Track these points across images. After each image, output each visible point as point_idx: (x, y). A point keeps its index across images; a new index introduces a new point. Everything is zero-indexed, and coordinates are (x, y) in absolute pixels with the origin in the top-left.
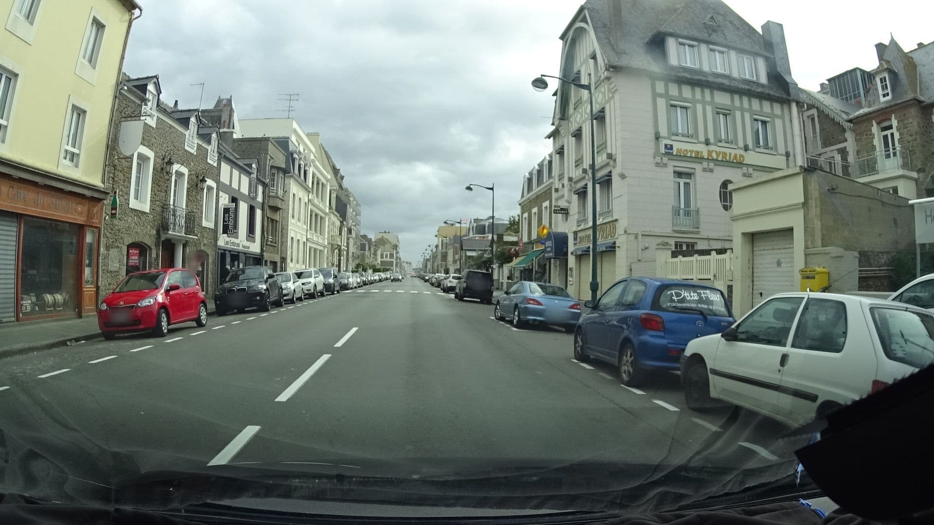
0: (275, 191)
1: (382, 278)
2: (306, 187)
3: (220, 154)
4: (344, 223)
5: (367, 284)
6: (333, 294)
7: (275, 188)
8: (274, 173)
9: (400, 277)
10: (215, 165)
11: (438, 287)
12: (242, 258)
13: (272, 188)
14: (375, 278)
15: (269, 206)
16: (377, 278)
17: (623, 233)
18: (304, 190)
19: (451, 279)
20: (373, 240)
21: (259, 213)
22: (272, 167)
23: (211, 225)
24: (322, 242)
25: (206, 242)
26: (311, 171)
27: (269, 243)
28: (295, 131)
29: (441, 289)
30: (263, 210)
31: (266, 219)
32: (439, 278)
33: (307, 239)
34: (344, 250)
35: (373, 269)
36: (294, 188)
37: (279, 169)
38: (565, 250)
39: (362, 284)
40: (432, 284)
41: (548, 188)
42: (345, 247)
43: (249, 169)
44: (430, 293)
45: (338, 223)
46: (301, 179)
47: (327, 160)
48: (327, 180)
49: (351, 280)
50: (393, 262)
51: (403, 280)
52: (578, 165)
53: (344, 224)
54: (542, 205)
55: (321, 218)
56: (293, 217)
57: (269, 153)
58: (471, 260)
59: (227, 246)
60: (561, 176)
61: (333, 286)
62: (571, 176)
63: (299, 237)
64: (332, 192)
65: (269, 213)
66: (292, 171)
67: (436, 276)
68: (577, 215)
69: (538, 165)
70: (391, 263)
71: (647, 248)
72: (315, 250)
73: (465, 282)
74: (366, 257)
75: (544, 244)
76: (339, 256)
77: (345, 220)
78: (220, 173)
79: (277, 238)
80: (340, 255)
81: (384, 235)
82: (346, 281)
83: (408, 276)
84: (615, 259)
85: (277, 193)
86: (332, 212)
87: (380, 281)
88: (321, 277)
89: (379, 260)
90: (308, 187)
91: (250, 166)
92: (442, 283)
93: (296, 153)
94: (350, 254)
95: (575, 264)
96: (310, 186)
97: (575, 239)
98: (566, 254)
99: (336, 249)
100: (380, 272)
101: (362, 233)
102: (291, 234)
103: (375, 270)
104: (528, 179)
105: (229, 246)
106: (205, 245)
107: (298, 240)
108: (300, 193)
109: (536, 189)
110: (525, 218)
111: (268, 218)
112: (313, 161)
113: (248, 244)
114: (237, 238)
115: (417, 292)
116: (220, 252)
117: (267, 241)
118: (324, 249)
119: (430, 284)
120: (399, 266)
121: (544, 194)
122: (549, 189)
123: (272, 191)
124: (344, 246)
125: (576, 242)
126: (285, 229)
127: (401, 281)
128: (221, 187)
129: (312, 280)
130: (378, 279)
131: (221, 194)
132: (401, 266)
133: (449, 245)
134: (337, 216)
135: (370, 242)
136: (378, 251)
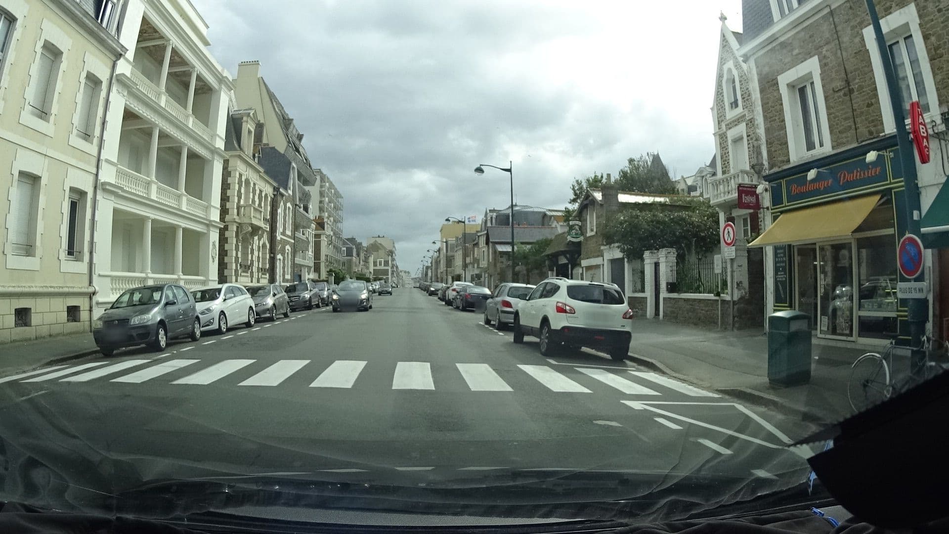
4: (284, 191)
20: (364, 245)
24: (197, 213)
34: (286, 243)
45: (268, 190)
47: (269, 102)
50: (388, 269)
53: (285, 196)
55: (193, 155)
70: (386, 272)
74: (354, 264)
77: (288, 189)
81: (378, 239)
86: (240, 156)
89: (371, 268)
118: (209, 231)
120: (395, 276)
124: (283, 233)
132: (398, 275)
133: (456, 247)
134: (259, 172)
135: (359, 246)
136: (370, 258)
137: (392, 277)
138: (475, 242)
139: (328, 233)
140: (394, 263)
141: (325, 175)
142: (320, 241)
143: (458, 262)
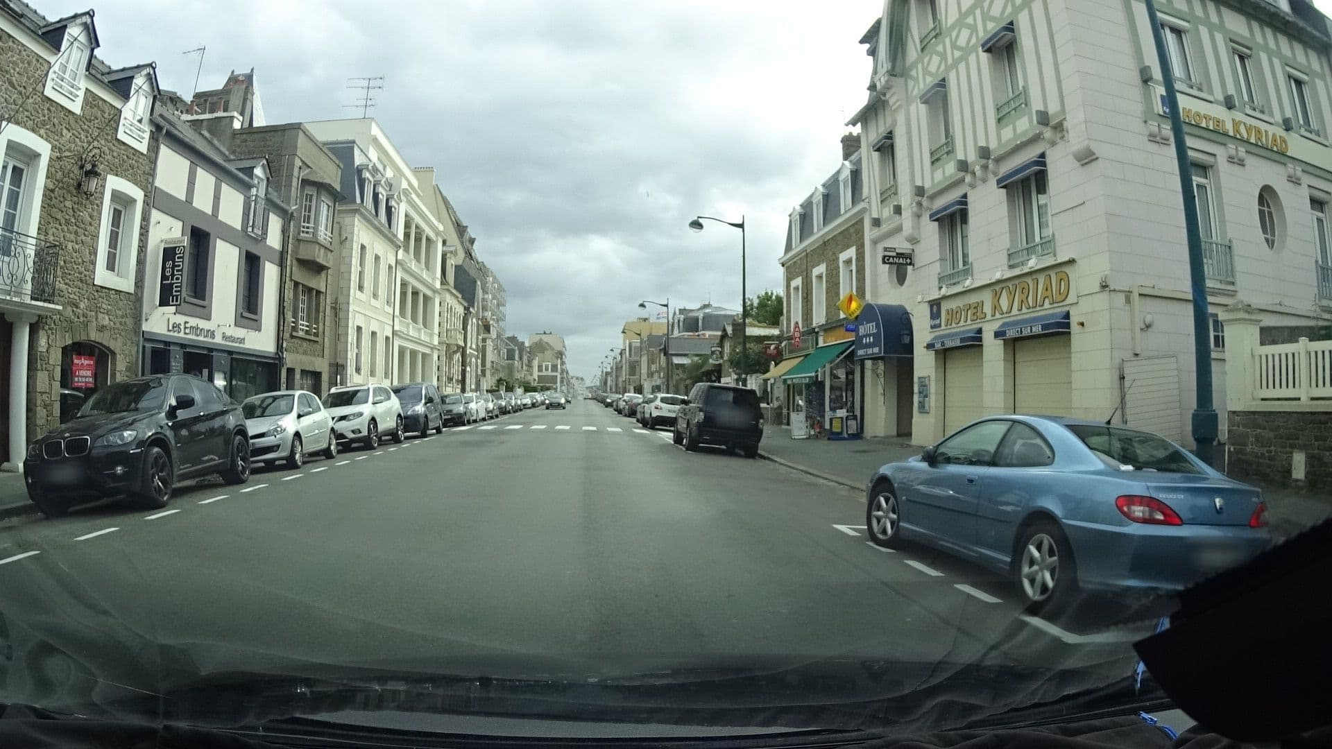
0: (312, 230)
1: (537, 401)
2: (390, 235)
3: (158, 128)
4: (471, 309)
5: (509, 412)
6: (424, 435)
7: (311, 225)
8: (311, 196)
9: (563, 401)
10: (143, 147)
11: (629, 416)
12: (221, 360)
13: (306, 225)
14: (525, 401)
15: (299, 261)
16: (528, 401)
17: (1097, 288)
18: (389, 243)
19: (658, 402)
20: (527, 344)
21: (270, 273)
22: (305, 182)
23: (127, 285)
24: (427, 339)
25: (106, 322)
26: (401, 209)
27: (301, 334)
28: (375, 140)
29: (638, 421)
30: (282, 265)
31: (289, 285)
32: (631, 400)
33: (394, 333)
34: (472, 355)
35: (525, 387)
36: (361, 234)
37: (321, 187)
38: (907, 341)
39: (496, 412)
40: (619, 412)
41: (853, 222)
42: (474, 350)
43: (247, 179)
44: (618, 430)
45: (460, 310)
46: (380, 222)
47: (446, 212)
48: (438, 233)
49: (473, 406)
50: (556, 376)
51: (568, 406)
52: (938, 160)
53: (470, 313)
54: (838, 258)
55: (426, 298)
56: (361, 288)
57: (299, 153)
58: (680, 371)
59: (176, 334)
60: (888, 194)
61: (422, 420)
62: (919, 183)
63: (374, 326)
64: (448, 255)
65: (299, 275)
66: (358, 200)
67: (625, 398)
68: (938, 264)
69: (823, 185)
70: (554, 379)
71: (1148, 326)
72: (414, 353)
73: (701, 410)
74: (516, 369)
75: (856, 330)
76: (462, 365)
77: (473, 307)
78: (154, 169)
79: (321, 325)
80: (464, 364)
82: (462, 408)
83: (580, 398)
84: (1070, 352)
85: (315, 234)
86: (448, 290)
87: (534, 405)
88: (394, 403)
89: (536, 374)
90: (395, 236)
91: (249, 171)
92: (639, 409)
93: (368, 169)
94: (488, 365)
95: (934, 370)
96: (401, 236)
97: (935, 315)
98: (909, 348)
99: (455, 352)
100: (535, 391)
101: (509, 334)
102: (355, 319)
103: (528, 389)
104: (800, 215)
105: (182, 335)
106: (102, 329)
107: (374, 334)
108: (377, 246)
109: (820, 231)
110: (797, 289)
111: (296, 284)
112: (406, 192)
113: (240, 333)
114: (208, 318)
115: (595, 429)
116: (148, 345)
117: (294, 329)
118: (433, 352)
119: (615, 410)
121: (840, 238)
122: (856, 223)
123: (305, 230)
124: (471, 348)
125: (937, 322)
126: (339, 311)
127: (564, 408)
128: (156, 199)
129: (367, 409)
130: (530, 402)
131: (156, 215)
132: (568, 383)
133: (642, 351)
134: (457, 297)
135: (522, 346)
136: (534, 361)
137: (561, 386)
139: (493, 336)
140: (564, 367)
142: (486, 345)
143: (643, 368)
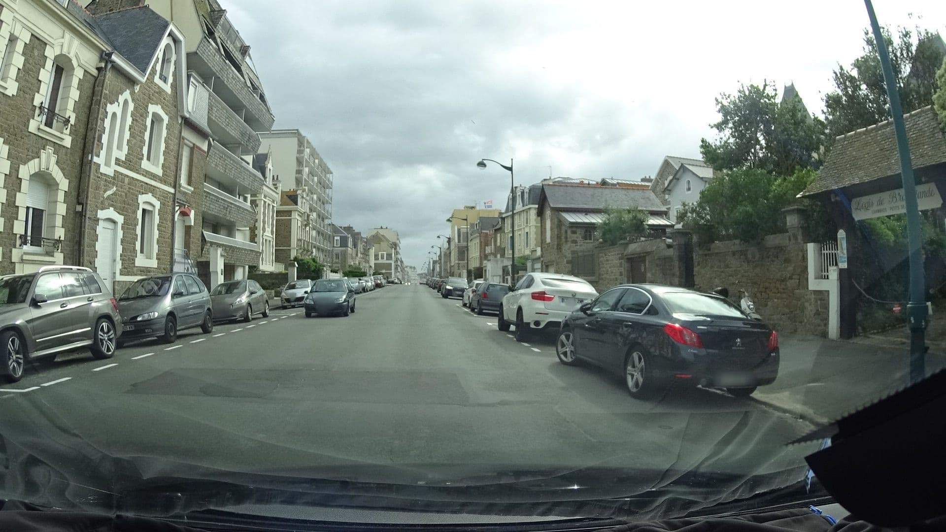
20: (363, 235)
50: (391, 264)
70: (389, 266)
74: (349, 256)
81: (380, 231)
89: (372, 262)
120: (399, 270)
132: (403, 270)
133: (471, 235)
135: (356, 236)
136: (371, 250)
137: (395, 272)
138: (498, 227)
139: (303, 211)
140: (399, 256)
141: (304, 137)
142: (291, 219)
143: (474, 252)
